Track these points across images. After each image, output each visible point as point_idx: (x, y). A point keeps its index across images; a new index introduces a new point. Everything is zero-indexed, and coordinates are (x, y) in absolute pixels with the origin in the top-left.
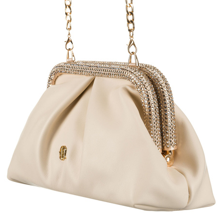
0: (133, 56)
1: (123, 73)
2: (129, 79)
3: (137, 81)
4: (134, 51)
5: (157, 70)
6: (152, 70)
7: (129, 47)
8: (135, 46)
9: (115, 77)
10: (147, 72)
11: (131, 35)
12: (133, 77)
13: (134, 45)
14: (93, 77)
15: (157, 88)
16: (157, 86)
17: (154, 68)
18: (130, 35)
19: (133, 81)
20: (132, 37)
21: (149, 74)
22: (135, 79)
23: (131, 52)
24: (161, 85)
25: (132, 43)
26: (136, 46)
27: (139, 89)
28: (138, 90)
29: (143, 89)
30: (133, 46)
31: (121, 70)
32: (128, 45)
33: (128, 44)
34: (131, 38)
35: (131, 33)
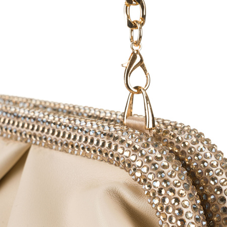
0: (139, 99)
1: (110, 146)
2: (128, 166)
3: (150, 177)
4: (142, 85)
5: (208, 140)
6: (194, 143)
7: (128, 73)
8: (145, 71)
9: (85, 155)
10: (178, 148)
11: (136, 39)
12: (138, 164)
13: (143, 66)
14: (23, 144)
15: (207, 196)
16: (207, 190)
17: (199, 135)
18: (132, 38)
19: (138, 174)
20: (138, 43)
21: (183, 152)
22: (144, 170)
23: (132, 86)
24: (220, 189)
25: (138, 60)
26: (148, 71)
27: (156, 201)
28: (152, 204)
29: (167, 200)
30: (139, 68)
31: (102, 139)
32: (127, 65)
33: (126, 63)
34: (136, 48)
35: (136, 32)
